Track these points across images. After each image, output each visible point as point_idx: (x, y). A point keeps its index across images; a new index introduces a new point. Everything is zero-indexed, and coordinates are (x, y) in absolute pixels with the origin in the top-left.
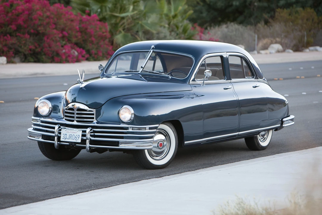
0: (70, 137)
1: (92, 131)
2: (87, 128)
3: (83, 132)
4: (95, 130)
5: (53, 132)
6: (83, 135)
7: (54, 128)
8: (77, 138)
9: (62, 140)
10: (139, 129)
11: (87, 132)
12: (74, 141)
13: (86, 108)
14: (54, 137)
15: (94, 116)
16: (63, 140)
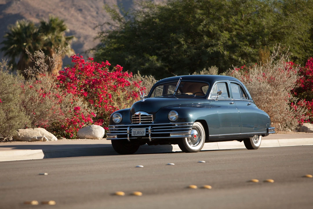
0: (138, 133)
1: (152, 128)
2: (148, 127)
3: (146, 129)
4: (153, 127)
5: (127, 132)
6: (147, 132)
7: (126, 130)
8: (143, 133)
9: (132, 135)
10: (182, 124)
11: (149, 129)
12: (141, 135)
13: (147, 114)
14: (127, 135)
15: (152, 119)
16: (134, 135)
